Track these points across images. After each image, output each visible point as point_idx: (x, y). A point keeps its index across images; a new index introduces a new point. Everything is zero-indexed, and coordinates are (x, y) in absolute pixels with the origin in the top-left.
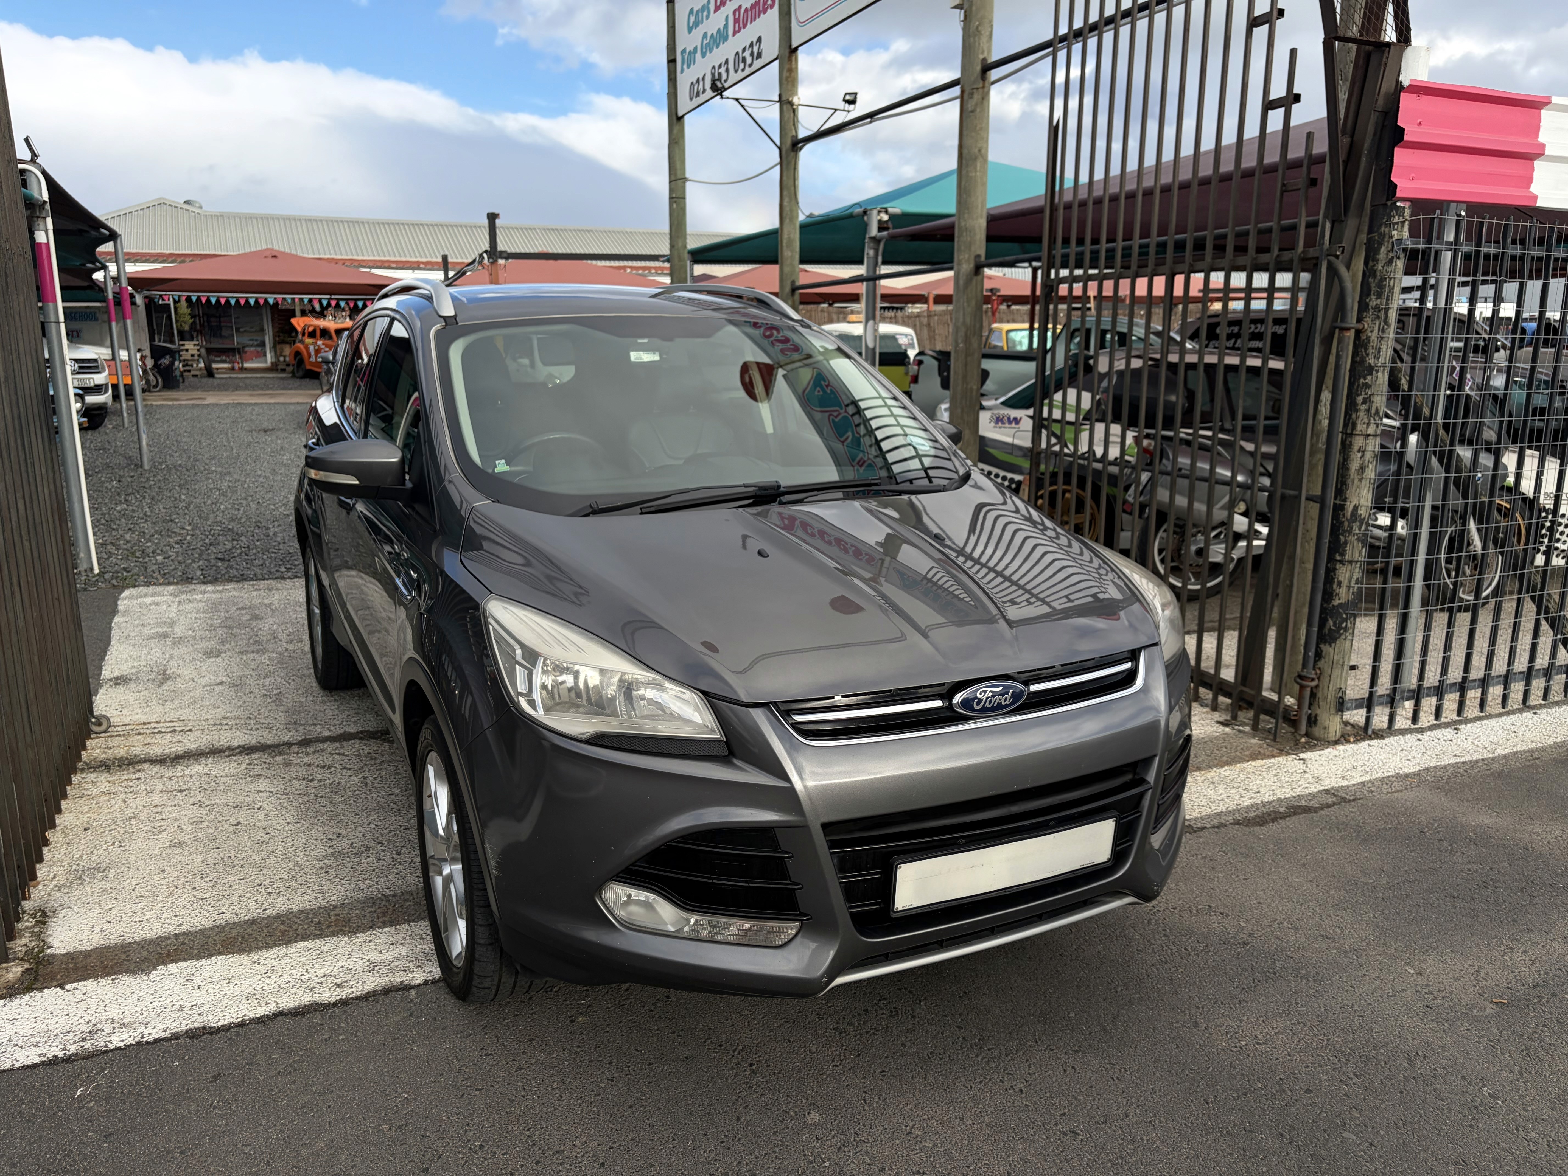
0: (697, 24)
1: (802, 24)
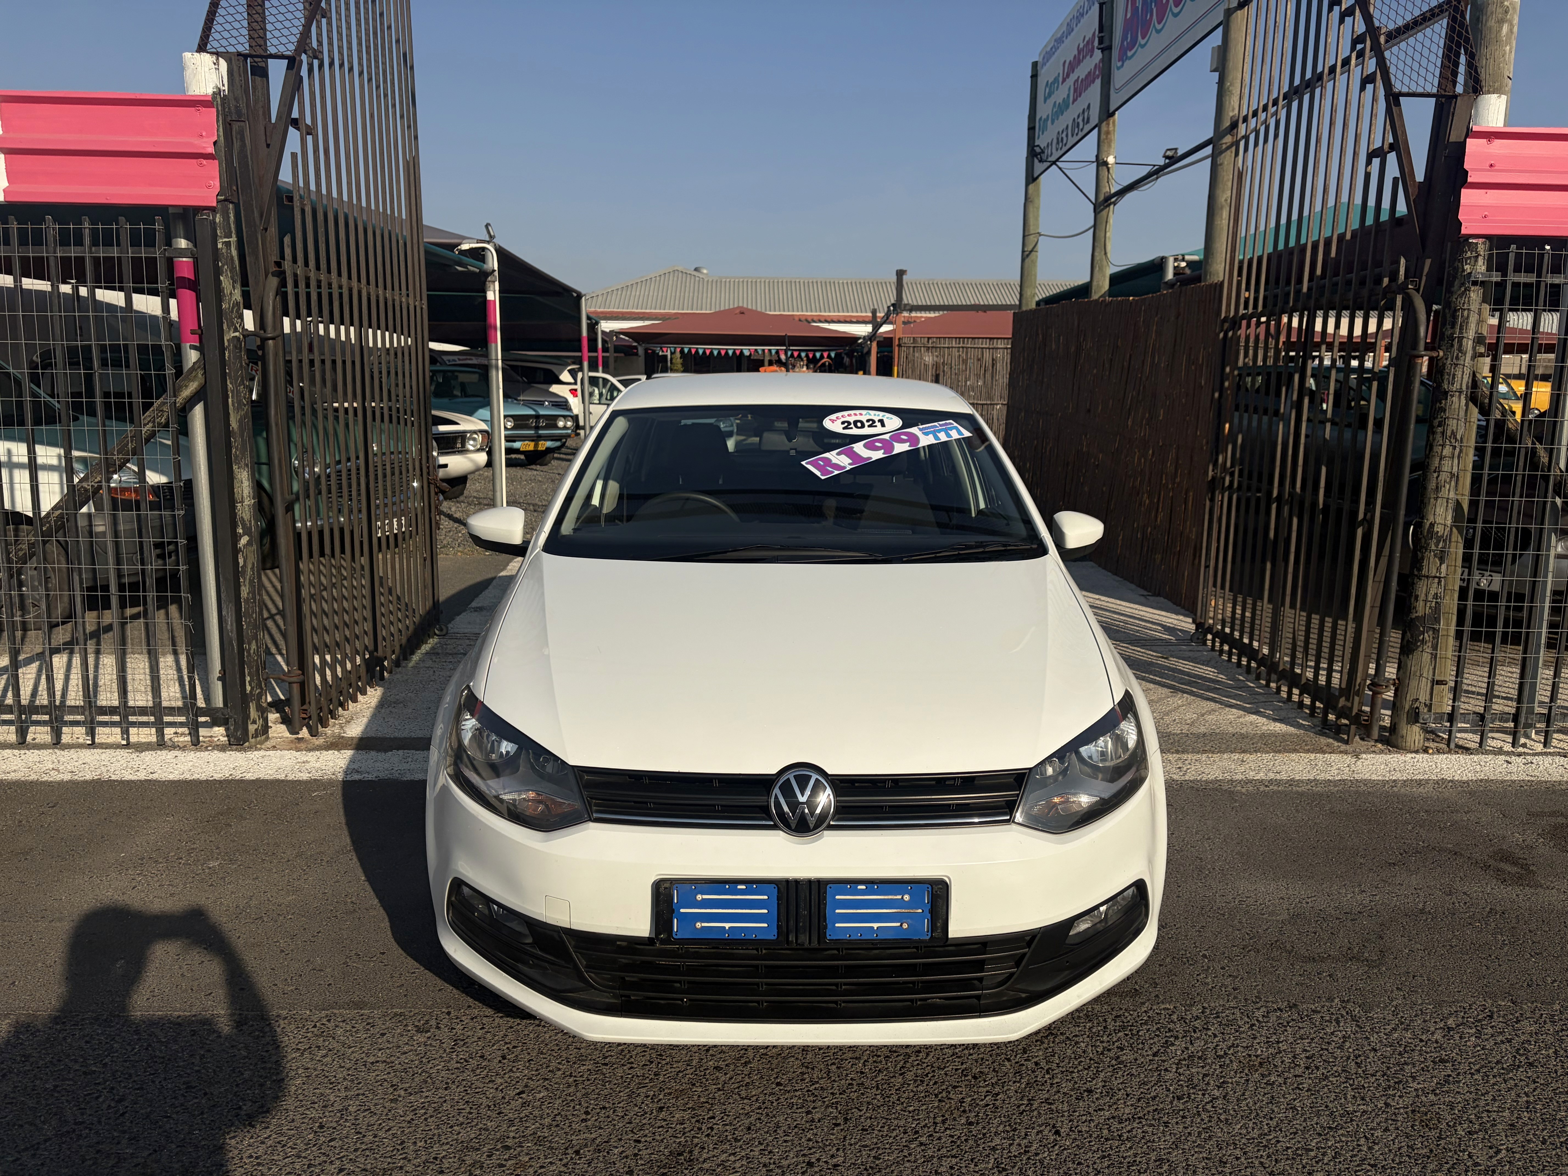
0: (1050, 95)
1: (1118, 90)
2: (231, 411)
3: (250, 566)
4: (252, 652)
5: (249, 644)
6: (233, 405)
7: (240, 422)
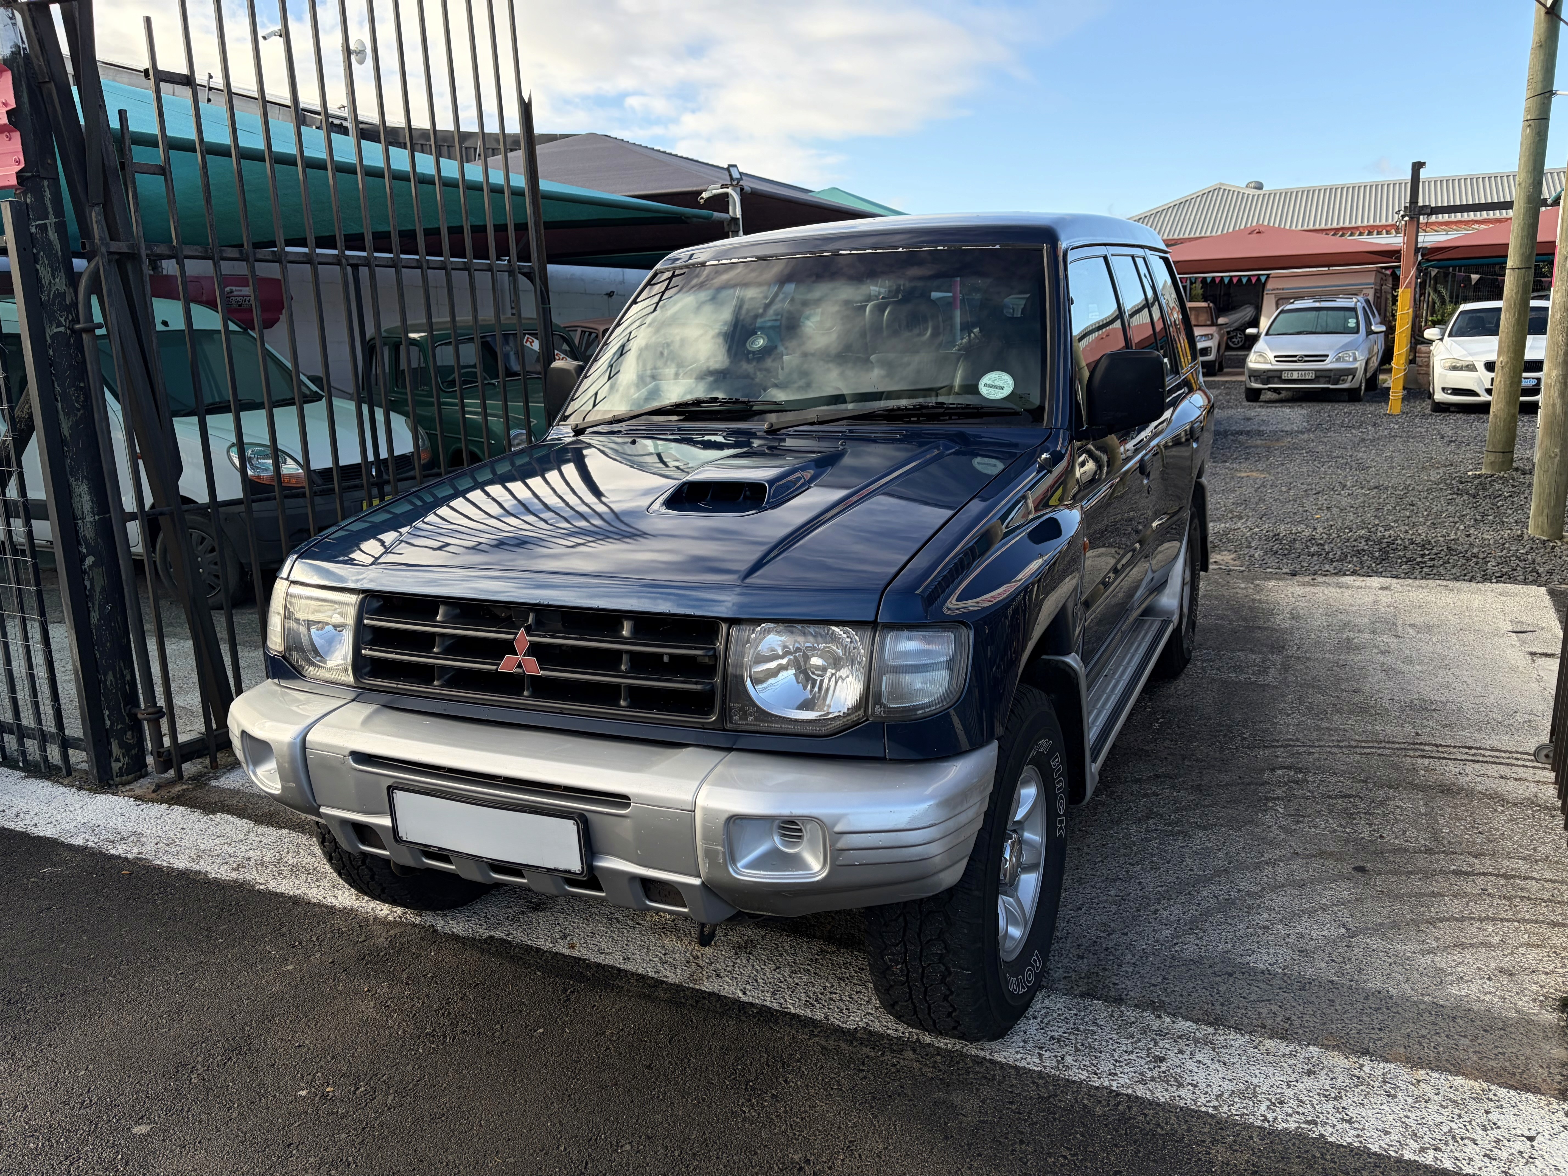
2: (62, 416)
3: (98, 590)
4: (109, 683)
5: (105, 675)
6: (63, 411)
7: (71, 428)
